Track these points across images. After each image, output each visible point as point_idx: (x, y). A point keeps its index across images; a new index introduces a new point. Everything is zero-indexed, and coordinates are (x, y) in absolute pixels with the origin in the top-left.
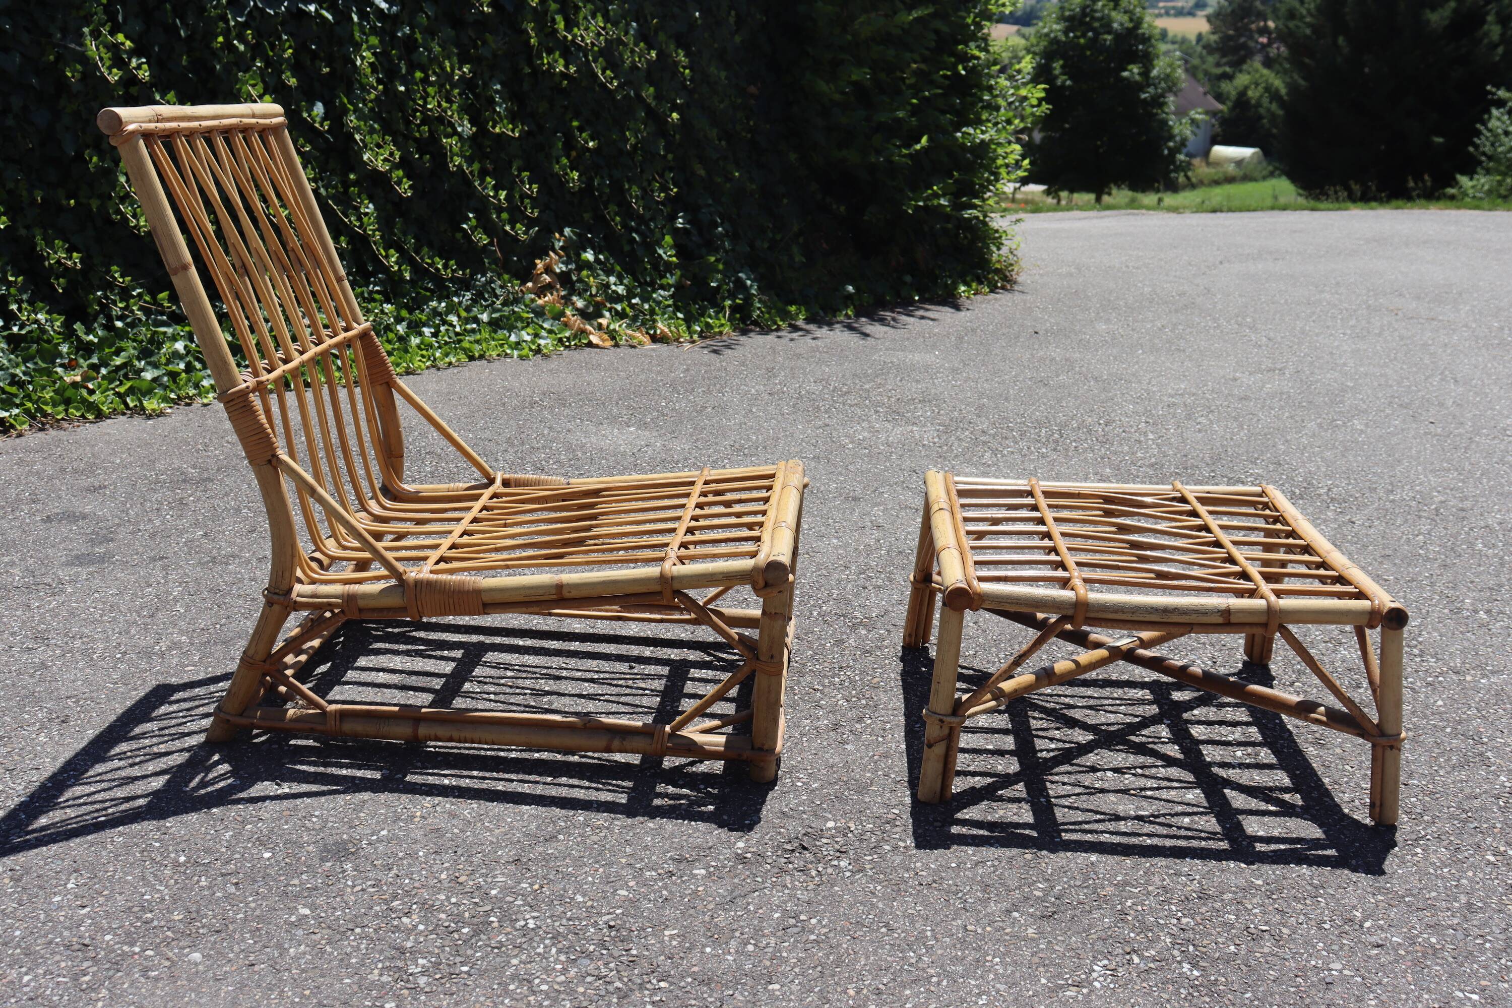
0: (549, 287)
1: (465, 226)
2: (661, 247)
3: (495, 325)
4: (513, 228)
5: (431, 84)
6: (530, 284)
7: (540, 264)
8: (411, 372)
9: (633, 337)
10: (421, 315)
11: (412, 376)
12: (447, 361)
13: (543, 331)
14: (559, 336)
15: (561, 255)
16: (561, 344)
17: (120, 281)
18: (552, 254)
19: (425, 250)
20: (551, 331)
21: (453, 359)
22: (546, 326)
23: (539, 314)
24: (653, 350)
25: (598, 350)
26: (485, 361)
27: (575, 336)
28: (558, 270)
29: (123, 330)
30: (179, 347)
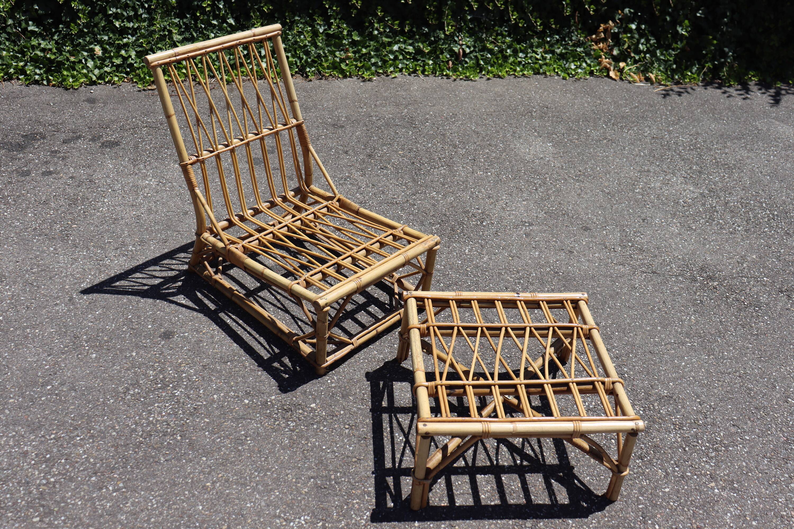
0: (604, 40)
1: (564, 3)
2: (681, 25)
3: (562, 56)
4: (589, 7)
6: (594, 36)
7: (602, 27)
8: (499, 77)
9: (632, 77)
10: (523, 46)
11: (498, 79)
12: (521, 73)
13: (584, 65)
14: (592, 69)
15: (617, 23)
16: (591, 73)
17: (379, 14)
18: (611, 22)
19: (535, 14)
20: (589, 65)
21: (525, 73)
22: (588, 62)
23: (588, 54)
24: (639, 87)
25: (610, 80)
26: (544, 76)
27: (600, 70)
28: (612, 31)
29: (376, 36)
30: (396, 48)
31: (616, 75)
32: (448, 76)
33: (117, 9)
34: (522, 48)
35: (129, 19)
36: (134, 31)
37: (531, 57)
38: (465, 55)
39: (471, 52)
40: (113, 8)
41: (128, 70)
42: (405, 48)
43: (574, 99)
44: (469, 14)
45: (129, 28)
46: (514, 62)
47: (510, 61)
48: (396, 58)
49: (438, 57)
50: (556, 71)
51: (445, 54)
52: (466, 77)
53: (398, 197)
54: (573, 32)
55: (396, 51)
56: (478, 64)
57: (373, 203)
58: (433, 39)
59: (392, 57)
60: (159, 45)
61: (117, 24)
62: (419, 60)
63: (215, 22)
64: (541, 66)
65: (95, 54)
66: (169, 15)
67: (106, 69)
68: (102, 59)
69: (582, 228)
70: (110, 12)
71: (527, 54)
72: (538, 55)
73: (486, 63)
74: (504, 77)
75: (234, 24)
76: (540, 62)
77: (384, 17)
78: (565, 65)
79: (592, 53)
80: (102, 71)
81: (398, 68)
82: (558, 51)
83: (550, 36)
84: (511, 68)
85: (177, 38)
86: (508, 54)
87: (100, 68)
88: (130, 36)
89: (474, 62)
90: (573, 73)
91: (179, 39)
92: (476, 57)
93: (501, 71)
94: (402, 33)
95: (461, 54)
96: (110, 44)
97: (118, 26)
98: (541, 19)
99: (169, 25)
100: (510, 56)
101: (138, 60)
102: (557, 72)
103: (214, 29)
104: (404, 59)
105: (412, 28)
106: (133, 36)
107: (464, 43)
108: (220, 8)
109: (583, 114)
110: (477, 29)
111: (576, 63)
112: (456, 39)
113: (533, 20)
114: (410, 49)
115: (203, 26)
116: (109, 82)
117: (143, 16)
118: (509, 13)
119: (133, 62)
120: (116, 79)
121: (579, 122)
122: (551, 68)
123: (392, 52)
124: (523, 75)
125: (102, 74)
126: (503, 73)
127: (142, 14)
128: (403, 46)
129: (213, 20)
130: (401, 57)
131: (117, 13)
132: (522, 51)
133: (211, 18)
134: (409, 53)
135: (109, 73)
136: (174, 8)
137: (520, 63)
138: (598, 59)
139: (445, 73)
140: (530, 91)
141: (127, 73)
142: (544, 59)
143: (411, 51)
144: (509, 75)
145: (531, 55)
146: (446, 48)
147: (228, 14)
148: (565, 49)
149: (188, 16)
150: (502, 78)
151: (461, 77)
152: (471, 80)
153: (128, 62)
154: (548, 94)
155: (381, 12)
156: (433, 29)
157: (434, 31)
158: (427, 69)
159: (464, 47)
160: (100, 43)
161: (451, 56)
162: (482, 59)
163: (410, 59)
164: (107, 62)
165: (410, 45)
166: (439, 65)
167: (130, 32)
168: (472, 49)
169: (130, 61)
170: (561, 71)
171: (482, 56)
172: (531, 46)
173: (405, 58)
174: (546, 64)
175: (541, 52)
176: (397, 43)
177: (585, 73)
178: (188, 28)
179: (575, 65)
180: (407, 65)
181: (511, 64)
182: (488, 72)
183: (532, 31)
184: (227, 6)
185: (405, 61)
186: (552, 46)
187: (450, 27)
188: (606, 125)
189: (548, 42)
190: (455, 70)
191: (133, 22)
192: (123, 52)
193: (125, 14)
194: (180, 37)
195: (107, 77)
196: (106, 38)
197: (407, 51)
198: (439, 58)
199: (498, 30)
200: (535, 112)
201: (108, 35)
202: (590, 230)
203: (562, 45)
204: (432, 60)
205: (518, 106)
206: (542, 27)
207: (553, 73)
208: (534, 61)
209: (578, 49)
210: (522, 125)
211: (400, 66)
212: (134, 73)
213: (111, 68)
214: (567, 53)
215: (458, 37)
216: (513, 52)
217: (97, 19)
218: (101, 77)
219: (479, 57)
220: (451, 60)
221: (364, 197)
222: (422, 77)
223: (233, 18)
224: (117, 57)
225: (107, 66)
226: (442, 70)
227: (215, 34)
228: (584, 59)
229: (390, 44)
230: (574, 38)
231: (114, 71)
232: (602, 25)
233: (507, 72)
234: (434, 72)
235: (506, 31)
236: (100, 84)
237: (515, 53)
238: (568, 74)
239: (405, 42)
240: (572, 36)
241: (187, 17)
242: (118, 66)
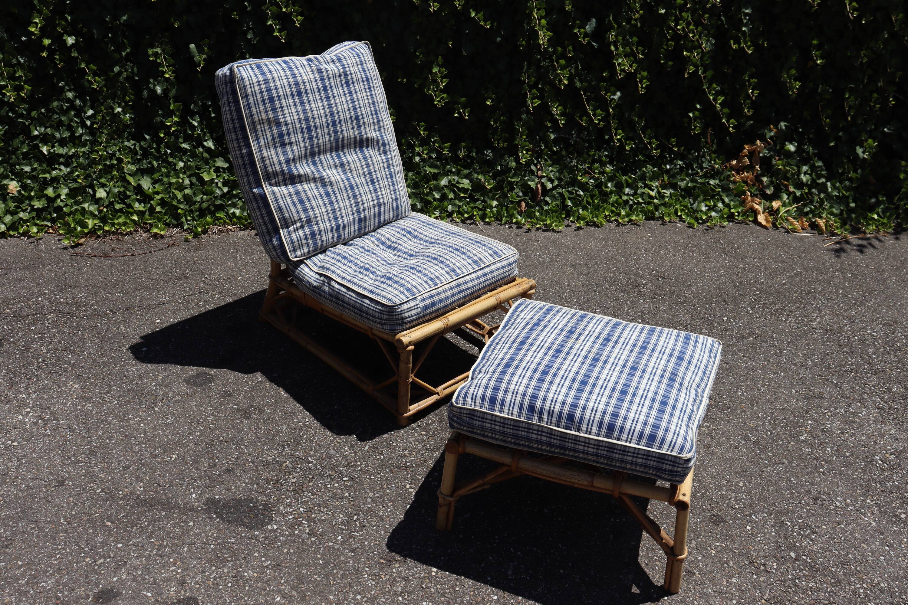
0: (750, 168)
1: (691, 115)
2: (862, 146)
3: (688, 192)
4: (728, 122)
5: (688, 10)
6: (734, 162)
7: (747, 149)
8: (595, 225)
9: (791, 224)
10: (630, 178)
11: (592, 228)
12: (626, 219)
13: (720, 205)
14: (732, 211)
15: (769, 143)
16: (731, 218)
17: (422, 133)
18: (758, 142)
19: (649, 131)
20: (728, 206)
21: (634, 218)
22: (726, 200)
23: (726, 189)
24: (801, 239)
25: (758, 228)
26: (660, 222)
27: (744, 214)
28: (761, 155)
29: (418, 164)
30: (444, 182)
31: (767, 221)
32: (519, 226)
33: (46, 128)
34: (630, 181)
35: (63, 143)
36: (68, 160)
37: (643, 194)
38: (545, 192)
39: (554, 188)
40: (40, 127)
41: (55, 215)
42: (458, 182)
43: (704, 262)
44: (552, 132)
45: (61, 156)
46: (616, 202)
47: (611, 201)
48: (444, 197)
49: (505, 196)
50: (679, 214)
51: (516, 190)
52: (545, 225)
53: (410, 454)
54: (704, 156)
55: (445, 186)
56: (564, 206)
57: (367, 466)
58: (499, 168)
59: (437, 196)
60: (103, 180)
61: (45, 150)
62: (478, 200)
63: (185, 146)
64: (656, 208)
65: (9, 193)
66: (120, 136)
67: (21, 215)
68: (19, 200)
69: (711, 518)
70: (36, 133)
71: (636, 189)
72: (653, 190)
73: (575, 205)
74: (602, 225)
75: (213, 148)
76: (656, 201)
77: (429, 137)
78: (691, 205)
79: (732, 186)
80: (16, 218)
81: (447, 211)
82: (682, 184)
83: (671, 162)
84: (612, 212)
85: (128, 169)
86: (608, 190)
87: (13, 213)
88: (62, 167)
89: (558, 202)
90: (704, 217)
91: (131, 170)
92: (561, 195)
93: (597, 216)
94: (455, 159)
95: (540, 191)
96: (34, 178)
97: (46, 153)
98: (657, 140)
99: (119, 150)
100: (611, 192)
101: (70, 201)
102: (680, 216)
103: (184, 155)
104: (455, 198)
105: (470, 152)
106: (66, 166)
107: (544, 174)
108: (194, 125)
109: (718, 288)
110: (564, 153)
111: (708, 203)
112: (533, 168)
113: (646, 141)
114: (466, 183)
115: (169, 151)
116: (25, 234)
117: (83, 138)
118: (611, 131)
119: (62, 204)
120: (35, 229)
121: (710, 304)
122: (672, 210)
123: (438, 189)
124: (631, 220)
125: (15, 222)
126: (600, 220)
127: (81, 135)
128: (456, 178)
129: (184, 142)
130: (451, 196)
131: (46, 134)
132: (628, 186)
133: (181, 140)
134: (465, 190)
135: (25, 221)
136: (127, 126)
137: (626, 202)
138: (740, 197)
139: (514, 221)
140: (639, 249)
141: (53, 221)
142: (661, 196)
143: (466, 187)
144: (609, 221)
145: (643, 190)
146: (517, 182)
147: (205, 134)
148: (693, 181)
149: (147, 137)
150: (598, 227)
151: (538, 226)
152: (553, 230)
153: (55, 205)
154: (665, 254)
155: (424, 131)
156: (499, 154)
157: (502, 157)
158: (489, 214)
159: (543, 180)
160: (20, 176)
161: (525, 194)
162: (569, 198)
163: (465, 198)
164: (24, 206)
165: (466, 177)
166: (507, 207)
167: (62, 160)
168: (556, 183)
169: (59, 203)
170: (687, 214)
171: (570, 193)
172: (643, 178)
173: (457, 197)
174: (665, 204)
175: (657, 187)
176: (448, 175)
177: (722, 217)
178: (146, 153)
179: (706, 206)
180: (460, 207)
181: (613, 205)
182: (579, 218)
183: (644, 155)
184: (205, 123)
185: (457, 202)
186: (673, 176)
187: (524, 152)
188: (752, 309)
189: (667, 171)
190: (529, 215)
191: (67, 147)
192: (50, 192)
193: (57, 135)
194: (133, 168)
195: (22, 226)
196: (27, 169)
197: (461, 186)
198: (507, 197)
199: (594, 155)
200: (645, 285)
201: (31, 165)
202: (724, 522)
203: (688, 175)
204: (497, 200)
205: (619, 275)
206: (659, 151)
207: (674, 218)
208: (647, 199)
209: (712, 182)
210: (623, 310)
211: (450, 208)
212: (61, 221)
213: (29, 213)
214: (694, 187)
215: (536, 165)
216: (616, 186)
217: (16, 142)
218: (13, 226)
219: (567, 195)
220: (524, 200)
221: (355, 453)
222: (480, 225)
223: (213, 139)
224: (39, 198)
225: (24, 211)
226: (511, 216)
227: (185, 162)
228: (721, 196)
229: (436, 177)
230: (704, 165)
231: (33, 218)
232: (746, 147)
233: (606, 216)
234: (498, 218)
235: (606, 156)
236: (11, 236)
237: (619, 188)
238: (697, 220)
239: (458, 173)
240: (703, 162)
241: (145, 139)
242: (39, 211)
